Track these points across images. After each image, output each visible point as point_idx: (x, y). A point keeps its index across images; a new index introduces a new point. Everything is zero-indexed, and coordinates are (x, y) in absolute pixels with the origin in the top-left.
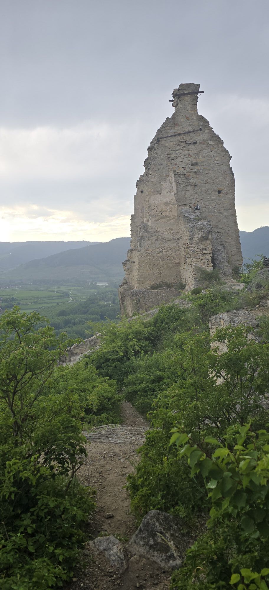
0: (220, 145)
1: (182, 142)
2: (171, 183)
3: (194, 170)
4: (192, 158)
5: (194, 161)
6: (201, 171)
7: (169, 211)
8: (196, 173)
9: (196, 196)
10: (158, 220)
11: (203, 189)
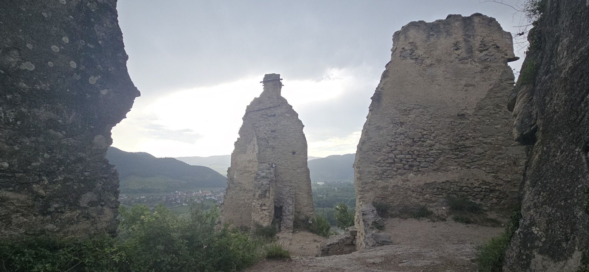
0: (295, 117)
1: (264, 115)
2: (254, 145)
3: (273, 136)
4: (271, 126)
5: (273, 129)
6: (279, 136)
7: (251, 167)
8: (274, 138)
9: (274, 156)
10: (242, 174)
11: (280, 150)
